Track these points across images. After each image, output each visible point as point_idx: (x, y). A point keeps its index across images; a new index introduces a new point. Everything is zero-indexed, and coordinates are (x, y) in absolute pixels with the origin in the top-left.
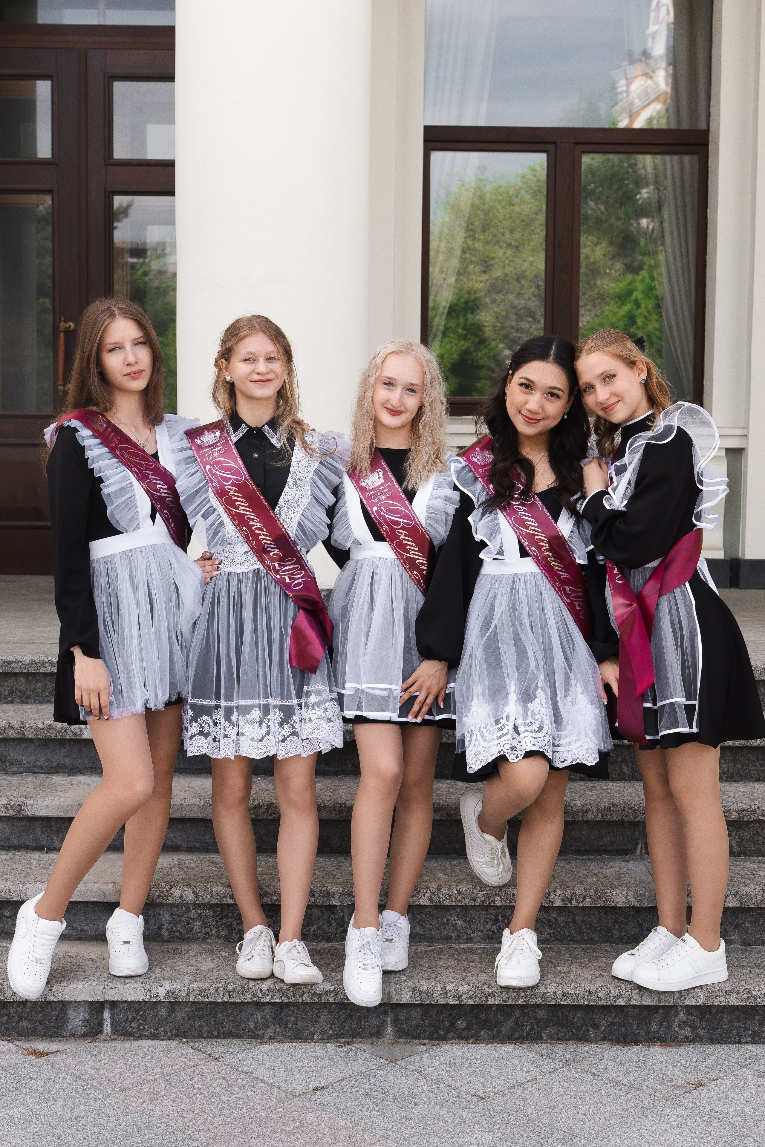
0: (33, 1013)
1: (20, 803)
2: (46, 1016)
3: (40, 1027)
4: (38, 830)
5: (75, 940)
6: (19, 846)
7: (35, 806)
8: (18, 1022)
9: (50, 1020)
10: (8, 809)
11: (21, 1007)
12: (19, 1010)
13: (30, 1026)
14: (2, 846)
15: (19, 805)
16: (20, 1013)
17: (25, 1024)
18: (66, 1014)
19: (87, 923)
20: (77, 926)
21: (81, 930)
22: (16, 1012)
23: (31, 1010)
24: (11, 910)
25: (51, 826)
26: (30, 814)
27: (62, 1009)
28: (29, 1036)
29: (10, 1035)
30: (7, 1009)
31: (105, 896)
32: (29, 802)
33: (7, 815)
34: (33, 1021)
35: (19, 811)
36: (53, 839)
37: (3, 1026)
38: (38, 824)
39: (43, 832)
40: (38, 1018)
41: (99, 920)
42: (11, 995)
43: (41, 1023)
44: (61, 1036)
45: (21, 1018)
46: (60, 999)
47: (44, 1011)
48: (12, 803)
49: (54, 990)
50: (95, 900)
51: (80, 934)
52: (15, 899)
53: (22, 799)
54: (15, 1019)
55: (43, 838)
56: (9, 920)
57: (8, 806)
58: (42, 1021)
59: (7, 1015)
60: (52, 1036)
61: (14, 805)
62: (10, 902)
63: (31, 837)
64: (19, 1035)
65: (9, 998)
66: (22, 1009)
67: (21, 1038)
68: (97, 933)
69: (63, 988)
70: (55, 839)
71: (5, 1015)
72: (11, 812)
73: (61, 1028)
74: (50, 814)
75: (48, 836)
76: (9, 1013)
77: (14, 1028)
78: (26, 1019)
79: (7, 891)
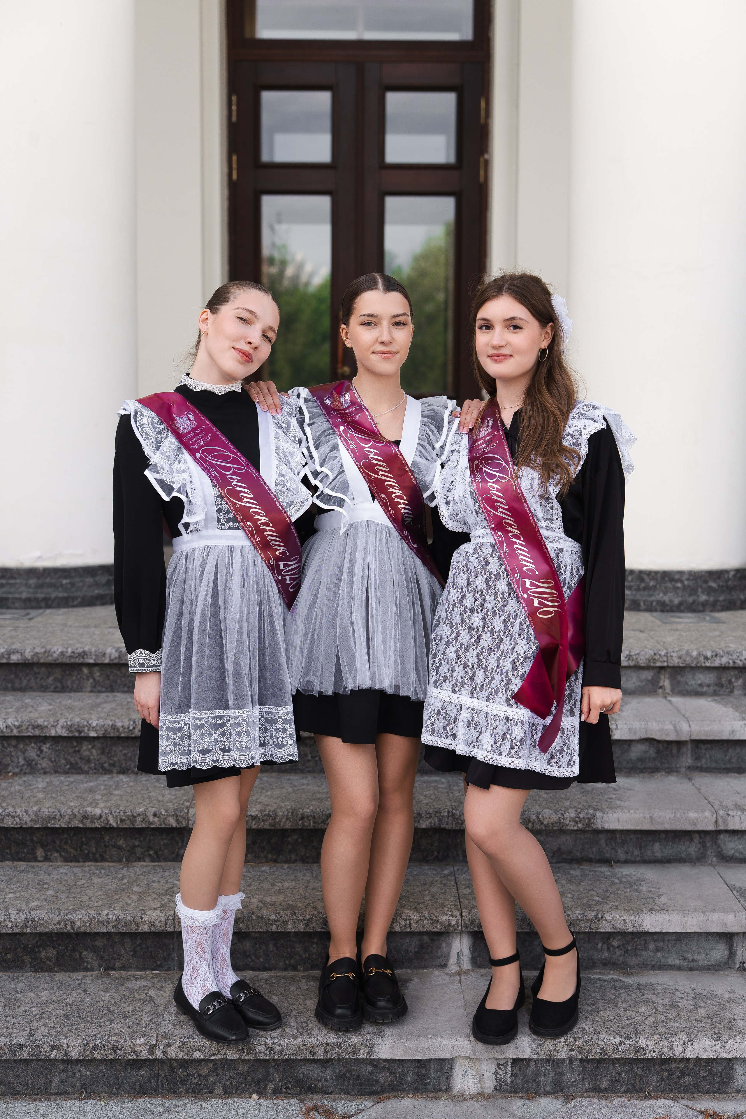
0: (697, 1069)
1: (589, 816)
2: (710, 1071)
3: (703, 1083)
4: (603, 842)
5: (686, 970)
6: (582, 858)
7: (605, 819)
8: (680, 1077)
9: (715, 1075)
10: (576, 822)
11: (684, 1063)
12: (682, 1066)
13: (692, 1082)
14: (564, 859)
15: (589, 819)
16: (683, 1068)
17: (688, 1079)
18: (732, 1069)
19: (699, 953)
20: (689, 955)
21: (693, 960)
22: (679, 1068)
23: (695, 1065)
24: (619, 940)
25: (616, 838)
26: (599, 827)
27: (728, 1064)
28: (691, 1093)
29: (670, 1091)
30: (669, 1064)
31: (726, 927)
32: (599, 814)
33: (576, 828)
34: (696, 1077)
35: (588, 825)
36: (617, 852)
37: (664, 1083)
38: (602, 836)
39: (607, 845)
40: (702, 1073)
41: (713, 949)
42: (681, 1051)
43: (704, 1078)
44: (726, 1092)
45: (683, 1074)
46: (734, 1056)
47: (709, 1066)
48: (581, 816)
49: (728, 1046)
50: (715, 930)
51: (691, 965)
52: (630, 930)
53: (591, 811)
54: (677, 1075)
55: (607, 851)
56: (617, 950)
57: (577, 819)
58: (706, 1076)
59: (668, 1071)
60: (715, 1093)
61: (584, 818)
62: (625, 933)
63: (594, 850)
64: (680, 1092)
65: (678, 1055)
66: (685, 1065)
67: (683, 1095)
68: (709, 963)
69: (738, 1044)
70: (619, 851)
71: (667, 1071)
72: (580, 825)
73: (727, 1084)
74: (620, 827)
75: (613, 849)
76: (671, 1069)
77: (675, 1084)
78: (688, 1075)
79: (622, 922)
